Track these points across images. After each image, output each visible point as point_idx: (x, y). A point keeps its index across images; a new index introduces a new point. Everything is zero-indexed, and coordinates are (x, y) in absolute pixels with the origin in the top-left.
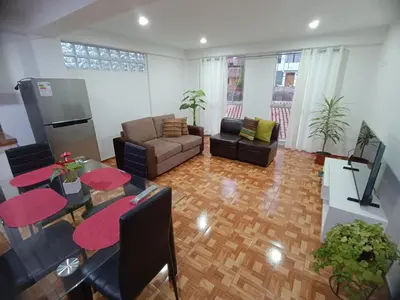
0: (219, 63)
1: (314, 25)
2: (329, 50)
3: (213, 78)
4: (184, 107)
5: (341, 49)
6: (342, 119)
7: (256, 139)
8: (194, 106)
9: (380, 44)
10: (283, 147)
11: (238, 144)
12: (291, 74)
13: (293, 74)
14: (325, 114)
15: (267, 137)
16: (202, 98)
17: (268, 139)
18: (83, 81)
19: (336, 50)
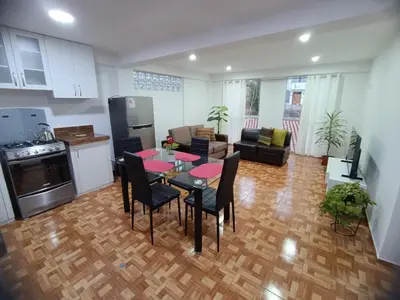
0: (239, 85)
1: (315, 59)
2: (329, 77)
3: (235, 97)
4: (210, 119)
5: (338, 75)
6: (342, 129)
7: (272, 145)
8: (219, 119)
9: (368, 72)
10: (294, 153)
11: (257, 148)
12: (298, 93)
13: (300, 93)
14: (328, 124)
15: (281, 143)
16: (226, 112)
17: (282, 144)
18: (151, 99)
19: (334, 76)
